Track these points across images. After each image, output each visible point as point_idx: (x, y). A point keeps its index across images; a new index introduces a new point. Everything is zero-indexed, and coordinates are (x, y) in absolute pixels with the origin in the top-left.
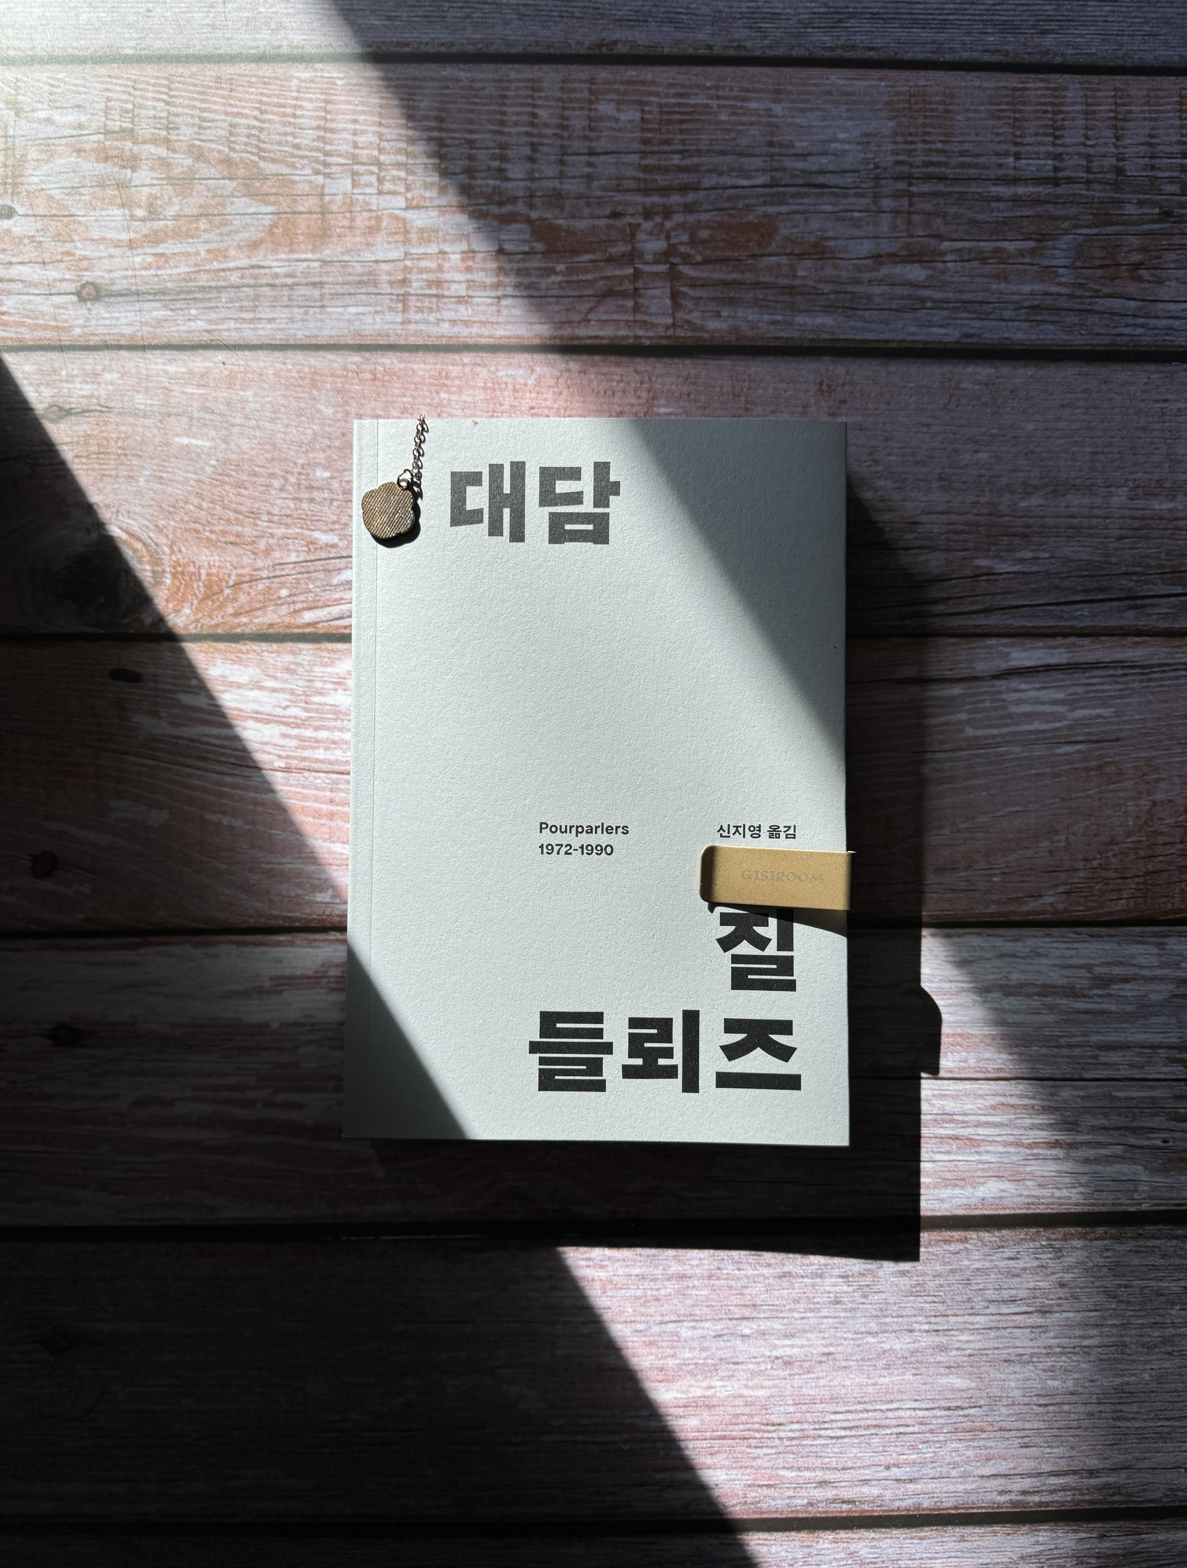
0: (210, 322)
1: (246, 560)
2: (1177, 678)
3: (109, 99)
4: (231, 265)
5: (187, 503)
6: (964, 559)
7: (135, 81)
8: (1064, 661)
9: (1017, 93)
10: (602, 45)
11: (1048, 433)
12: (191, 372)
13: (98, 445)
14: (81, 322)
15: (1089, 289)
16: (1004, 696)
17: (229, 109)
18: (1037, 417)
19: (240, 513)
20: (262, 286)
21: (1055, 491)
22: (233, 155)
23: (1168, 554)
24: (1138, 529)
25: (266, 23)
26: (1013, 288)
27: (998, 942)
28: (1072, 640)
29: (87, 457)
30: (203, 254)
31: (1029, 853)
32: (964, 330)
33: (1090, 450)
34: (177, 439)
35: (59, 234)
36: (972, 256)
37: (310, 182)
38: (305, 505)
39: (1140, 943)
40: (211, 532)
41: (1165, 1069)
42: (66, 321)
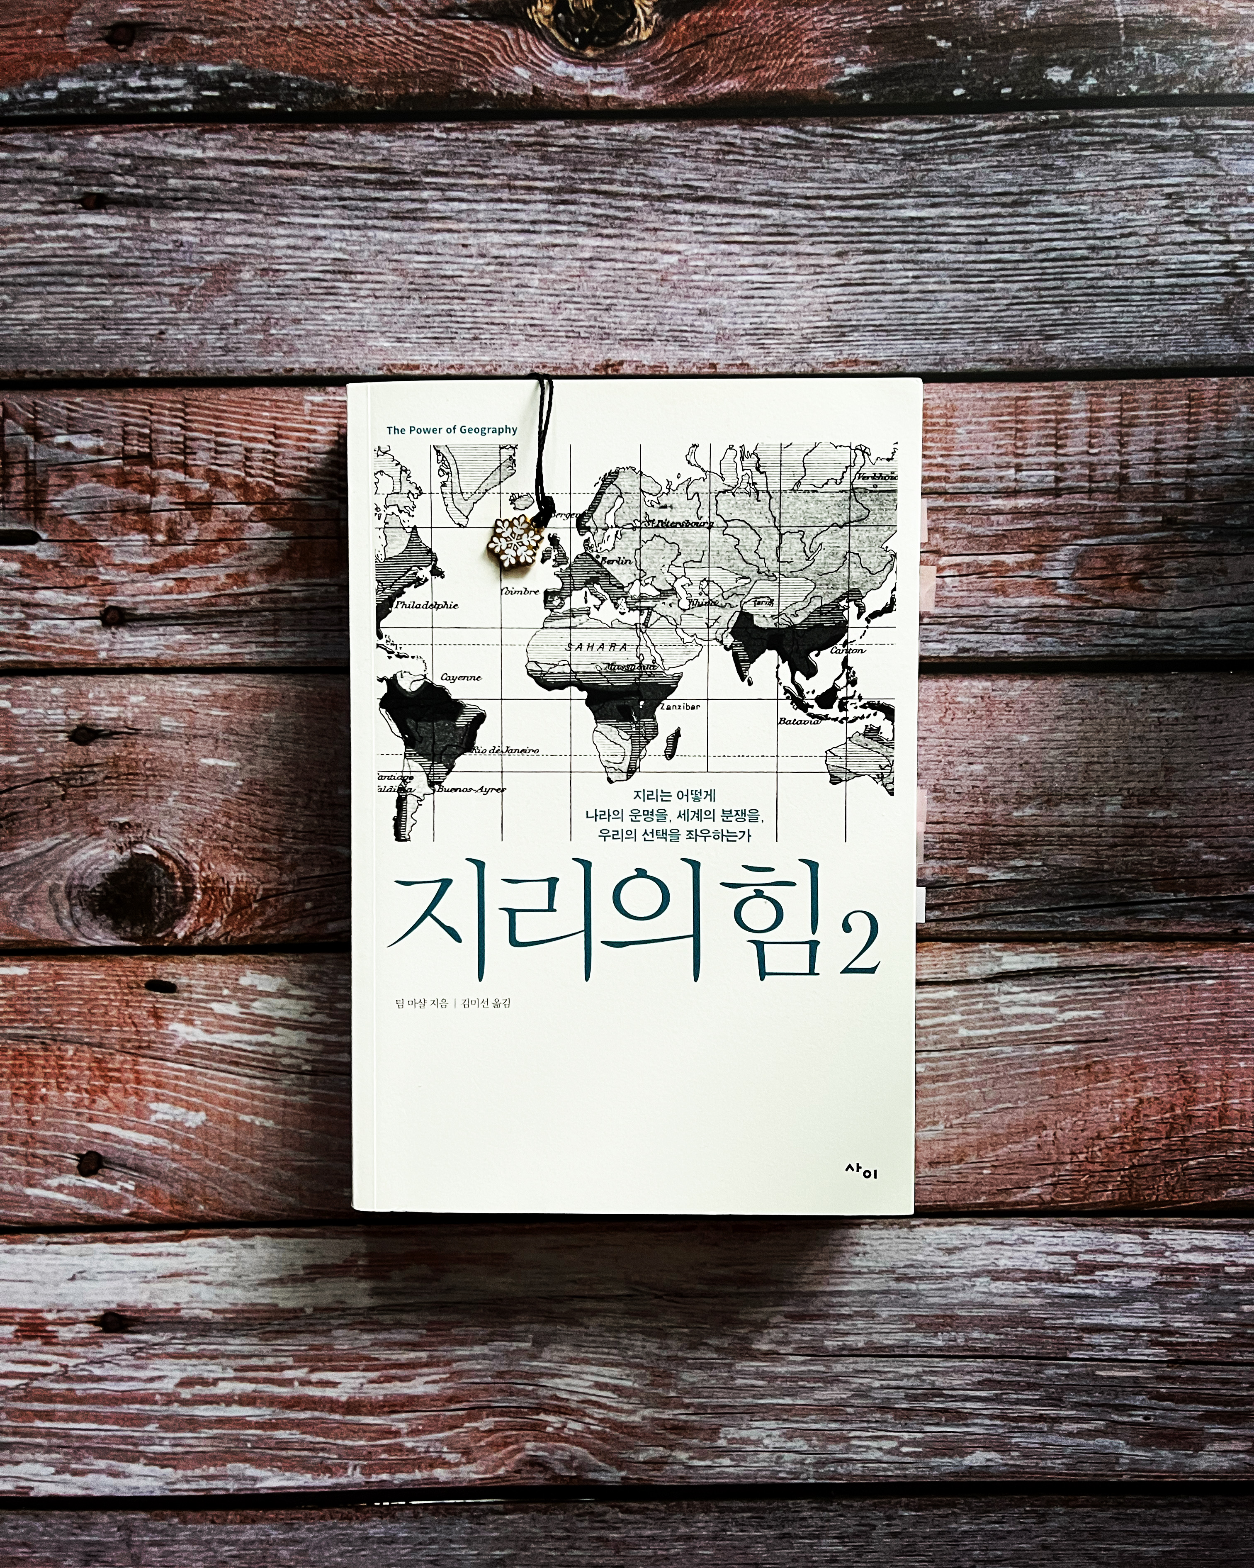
0: (232, 645)
1: (272, 875)
2: (1167, 981)
3: (126, 424)
4: (251, 589)
5: (215, 822)
6: (958, 866)
7: (151, 405)
8: (1055, 965)
9: (1020, 403)
10: (608, 366)
11: (1043, 744)
12: (214, 695)
13: (128, 766)
14: (106, 646)
15: (1087, 601)
16: (995, 999)
17: (245, 434)
18: (1033, 728)
19: (266, 830)
20: (282, 610)
21: (1048, 801)
22: (249, 479)
23: (1160, 861)
24: (1132, 837)
25: (279, 345)
26: (1012, 601)
27: (987, 1230)
28: (1062, 944)
29: (117, 778)
30: (223, 579)
31: (1019, 1147)
32: (961, 645)
33: (1085, 760)
34: (204, 761)
35: (82, 560)
36: (971, 570)
37: (325, 507)
38: (328, 822)
39: (1124, 1232)
40: (239, 849)
41: (1148, 1351)
42: (91, 645)
